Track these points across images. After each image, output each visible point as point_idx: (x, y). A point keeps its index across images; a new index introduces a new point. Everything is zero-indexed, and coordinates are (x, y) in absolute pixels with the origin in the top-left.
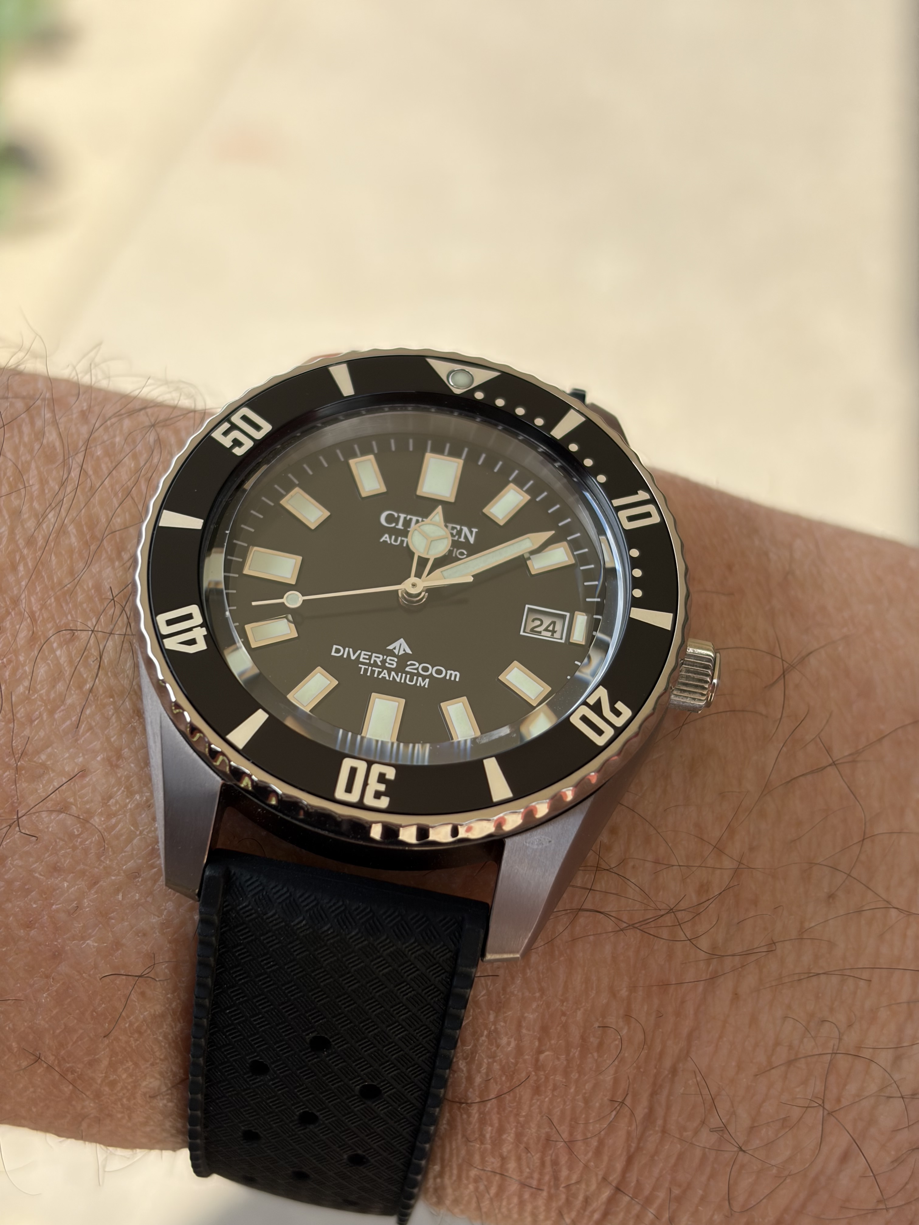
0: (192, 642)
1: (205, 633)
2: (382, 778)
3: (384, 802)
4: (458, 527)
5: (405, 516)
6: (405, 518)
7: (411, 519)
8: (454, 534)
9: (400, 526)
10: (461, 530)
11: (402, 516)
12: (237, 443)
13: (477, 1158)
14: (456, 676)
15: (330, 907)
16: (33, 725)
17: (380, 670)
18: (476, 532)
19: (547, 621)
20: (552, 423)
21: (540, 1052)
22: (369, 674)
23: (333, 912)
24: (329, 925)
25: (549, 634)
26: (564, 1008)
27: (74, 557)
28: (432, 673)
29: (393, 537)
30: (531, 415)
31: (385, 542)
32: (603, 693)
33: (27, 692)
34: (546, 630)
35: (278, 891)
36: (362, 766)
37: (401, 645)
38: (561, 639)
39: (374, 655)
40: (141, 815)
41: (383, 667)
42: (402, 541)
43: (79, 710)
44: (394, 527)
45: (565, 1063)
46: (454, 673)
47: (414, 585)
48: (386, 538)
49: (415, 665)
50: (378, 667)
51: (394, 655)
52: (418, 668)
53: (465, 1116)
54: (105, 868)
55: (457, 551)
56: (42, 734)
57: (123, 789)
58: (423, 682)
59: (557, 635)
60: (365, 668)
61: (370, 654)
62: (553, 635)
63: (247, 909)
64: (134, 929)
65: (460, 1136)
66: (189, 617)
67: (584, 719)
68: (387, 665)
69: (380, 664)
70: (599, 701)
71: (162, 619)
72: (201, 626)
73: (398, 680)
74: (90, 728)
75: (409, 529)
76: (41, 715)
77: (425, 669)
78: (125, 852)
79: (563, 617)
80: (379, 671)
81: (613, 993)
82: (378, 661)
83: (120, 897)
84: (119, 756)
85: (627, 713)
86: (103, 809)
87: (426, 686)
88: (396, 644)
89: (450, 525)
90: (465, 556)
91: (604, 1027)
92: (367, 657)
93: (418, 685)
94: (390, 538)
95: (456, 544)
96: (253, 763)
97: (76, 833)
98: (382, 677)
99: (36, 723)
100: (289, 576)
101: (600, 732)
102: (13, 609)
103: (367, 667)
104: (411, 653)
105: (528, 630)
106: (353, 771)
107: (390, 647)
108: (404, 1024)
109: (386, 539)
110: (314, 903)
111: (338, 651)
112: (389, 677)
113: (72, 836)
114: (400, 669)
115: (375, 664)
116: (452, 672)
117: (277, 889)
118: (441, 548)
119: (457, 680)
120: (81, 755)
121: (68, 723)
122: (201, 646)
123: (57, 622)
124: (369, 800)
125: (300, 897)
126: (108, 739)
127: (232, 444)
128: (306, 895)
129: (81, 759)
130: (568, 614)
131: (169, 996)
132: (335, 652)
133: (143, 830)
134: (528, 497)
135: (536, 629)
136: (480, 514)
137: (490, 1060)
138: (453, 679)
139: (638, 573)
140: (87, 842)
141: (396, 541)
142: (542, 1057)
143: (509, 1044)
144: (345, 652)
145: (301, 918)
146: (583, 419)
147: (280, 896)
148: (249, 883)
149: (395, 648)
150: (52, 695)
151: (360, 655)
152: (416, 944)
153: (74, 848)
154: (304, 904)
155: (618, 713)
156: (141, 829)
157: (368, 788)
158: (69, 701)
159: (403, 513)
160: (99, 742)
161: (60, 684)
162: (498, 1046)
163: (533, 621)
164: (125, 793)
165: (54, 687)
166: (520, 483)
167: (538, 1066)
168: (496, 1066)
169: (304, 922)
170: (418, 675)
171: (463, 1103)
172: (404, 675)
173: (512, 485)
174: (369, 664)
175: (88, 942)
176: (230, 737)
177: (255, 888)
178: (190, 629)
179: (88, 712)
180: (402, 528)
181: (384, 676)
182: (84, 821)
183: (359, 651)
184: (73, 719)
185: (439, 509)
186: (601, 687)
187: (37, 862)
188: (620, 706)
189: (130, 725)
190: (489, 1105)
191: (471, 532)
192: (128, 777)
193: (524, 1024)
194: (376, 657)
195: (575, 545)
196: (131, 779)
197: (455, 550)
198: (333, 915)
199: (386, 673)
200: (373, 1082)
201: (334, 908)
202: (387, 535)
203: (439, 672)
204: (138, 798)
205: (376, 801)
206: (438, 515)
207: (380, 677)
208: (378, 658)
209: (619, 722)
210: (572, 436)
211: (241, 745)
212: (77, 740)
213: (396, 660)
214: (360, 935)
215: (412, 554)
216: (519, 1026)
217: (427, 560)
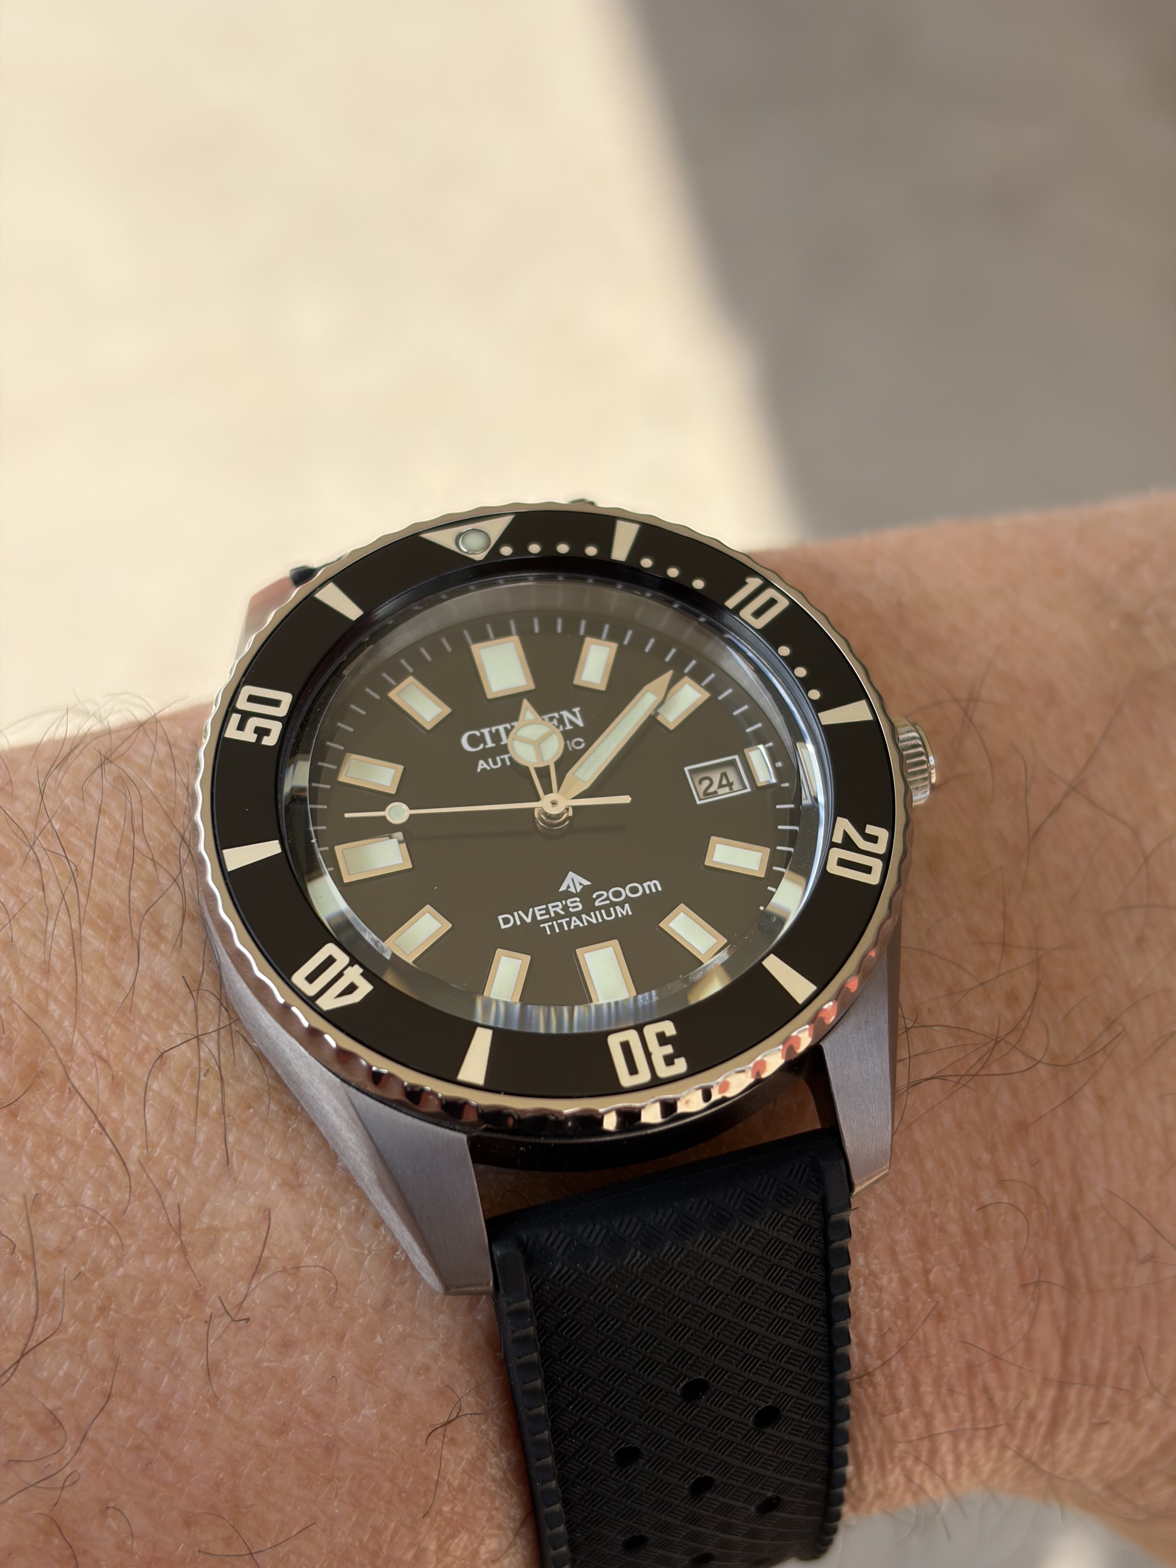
0: (351, 988)
1: (361, 971)
2: (662, 1039)
3: (681, 1066)
4: (556, 715)
5: (488, 729)
6: (490, 732)
7: (497, 731)
8: (557, 724)
9: (490, 744)
10: (561, 717)
11: (486, 731)
12: (262, 732)
13: (898, 1431)
14: (655, 885)
15: (661, 1221)
16: (174, 1187)
17: (568, 919)
18: (580, 712)
19: (716, 777)
20: (606, 543)
21: (927, 1272)
22: (557, 931)
23: (666, 1224)
24: (669, 1242)
25: (727, 789)
26: (933, 1209)
27: (108, 963)
28: (626, 895)
29: (490, 760)
30: (578, 546)
31: (484, 770)
32: (844, 825)
33: (145, 1151)
34: (721, 786)
35: (590, 1234)
36: (632, 1036)
37: (573, 880)
38: (745, 788)
39: (550, 906)
40: (359, 1229)
41: (569, 915)
42: (503, 761)
43: (219, 1142)
44: (484, 748)
45: (958, 1269)
46: (651, 883)
47: (554, 803)
48: (482, 765)
49: (602, 895)
50: (563, 917)
51: (571, 895)
52: (608, 896)
53: (870, 1390)
54: (345, 1313)
55: (571, 743)
56: (190, 1191)
57: (321, 1209)
58: (623, 909)
59: (736, 787)
60: (549, 926)
61: (544, 906)
62: (731, 789)
63: (563, 1272)
64: (411, 1369)
65: (870, 1416)
66: (330, 961)
67: (842, 863)
68: (571, 909)
69: (562, 913)
70: (846, 836)
71: (299, 978)
72: (351, 964)
73: (594, 921)
74: (244, 1156)
75: (502, 743)
76: (176, 1170)
77: (617, 894)
78: (361, 1282)
79: (733, 763)
80: (566, 922)
81: (975, 1165)
82: (559, 910)
83: (379, 1340)
84: (297, 1173)
85: (882, 834)
86: (309, 1245)
87: (630, 913)
88: (567, 882)
89: (546, 717)
90: (583, 745)
91: (983, 1208)
92: (544, 912)
93: (620, 916)
94: (488, 763)
95: (567, 736)
96: (506, 1093)
97: (292, 1289)
98: (575, 926)
99: (175, 1182)
100: (400, 861)
101: (867, 870)
102: (72, 1060)
103: (550, 923)
104: (589, 883)
105: (702, 796)
106: (626, 1047)
107: (563, 888)
108: (784, 1315)
109: (483, 767)
110: (639, 1226)
111: (507, 921)
112: (582, 922)
113: (287, 1297)
114: (589, 907)
115: (558, 916)
116: (648, 883)
117: (588, 1231)
118: (554, 748)
119: (660, 889)
120: (250, 1194)
121: (214, 1163)
122: (365, 988)
123: (133, 1049)
124: (663, 1071)
125: (620, 1227)
126: (272, 1159)
127: (256, 735)
128: (627, 1220)
129: (252, 1200)
130: (736, 757)
131: (483, 1427)
132: (505, 924)
133: (370, 1246)
134: (614, 646)
135: (711, 790)
136: (571, 688)
137: (877, 1310)
138: (654, 890)
139: (801, 672)
140: (309, 1295)
141: (495, 763)
142: (932, 1277)
143: (890, 1281)
144: (516, 918)
145: (633, 1250)
146: (635, 528)
147: (596, 1238)
148: (551, 1240)
149: (568, 887)
150: (178, 1140)
151: (534, 911)
152: (776, 1214)
153: (297, 1309)
154: (629, 1231)
155: (874, 839)
156: (367, 1245)
157: (653, 1058)
158: (201, 1138)
159: (484, 727)
160: (264, 1168)
161: (178, 1122)
162: (881, 1290)
163: (700, 782)
164: (327, 1213)
165: (173, 1129)
166: (595, 632)
167: (930, 1289)
168: (887, 1313)
169: (639, 1254)
170: (613, 904)
171: (862, 1376)
172: (597, 912)
173: (588, 640)
174: (551, 919)
175: (363, 1412)
176: (462, 1076)
177: (561, 1243)
178: (340, 975)
179: (231, 1139)
180: (494, 745)
181: (576, 924)
182: (294, 1269)
183: (531, 910)
184: (218, 1156)
185: (526, 703)
186: (838, 818)
187: (259, 1349)
188: (870, 829)
189: (290, 1129)
190: (894, 1363)
191: (574, 714)
192: (320, 1193)
193: (898, 1249)
194: (553, 907)
195: (697, 676)
196: (325, 1193)
197: (568, 742)
198: (668, 1227)
199: (577, 920)
200: (767, 1403)
201: (665, 1220)
202: (481, 762)
203: (634, 890)
204: (345, 1210)
205: (671, 1068)
206: (528, 712)
207: (572, 927)
208: (556, 907)
209: (880, 848)
210: (637, 550)
211: (480, 1080)
212: (235, 1180)
213: (578, 899)
214: (709, 1236)
215: (526, 769)
216: (893, 1254)
217: (547, 768)
